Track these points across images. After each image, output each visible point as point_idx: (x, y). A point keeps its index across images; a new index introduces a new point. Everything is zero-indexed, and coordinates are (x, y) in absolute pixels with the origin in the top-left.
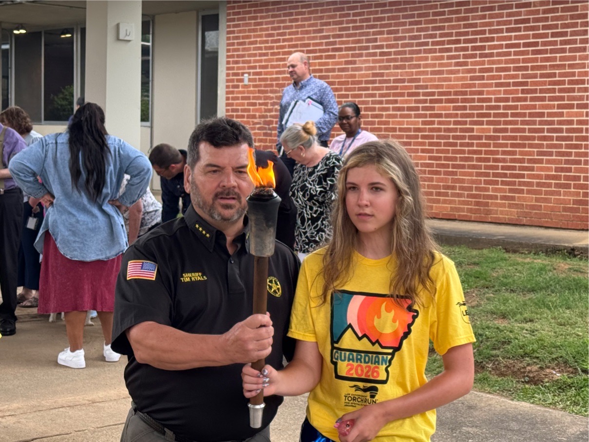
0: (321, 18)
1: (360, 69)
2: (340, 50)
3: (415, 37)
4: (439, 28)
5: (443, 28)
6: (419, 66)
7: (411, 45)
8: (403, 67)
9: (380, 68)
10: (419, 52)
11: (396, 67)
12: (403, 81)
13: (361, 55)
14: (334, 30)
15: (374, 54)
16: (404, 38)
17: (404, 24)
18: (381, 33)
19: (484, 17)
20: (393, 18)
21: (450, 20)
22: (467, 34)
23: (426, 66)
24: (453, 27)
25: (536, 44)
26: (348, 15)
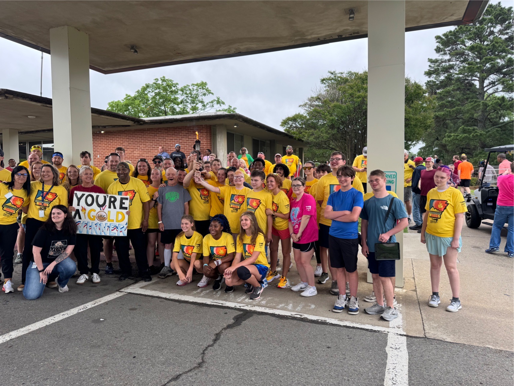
0: (123, 140)
1: (136, 154)
2: (129, 149)
3: (151, 146)
4: (158, 144)
5: (159, 144)
6: (153, 153)
7: (151, 148)
8: (149, 153)
9: (142, 153)
10: (153, 149)
11: (146, 153)
12: (149, 156)
13: (136, 150)
14: (127, 144)
15: (140, 150)
16: (148, 146)
17: (148, 143)
18: (142, 145)
19: (170, 142)
20: (145, 141)
21: (161, 142)
22: (166, 145)
23: (155, 153)
24: (162, 144)
25: (185, 148)
26: (131, 140)
